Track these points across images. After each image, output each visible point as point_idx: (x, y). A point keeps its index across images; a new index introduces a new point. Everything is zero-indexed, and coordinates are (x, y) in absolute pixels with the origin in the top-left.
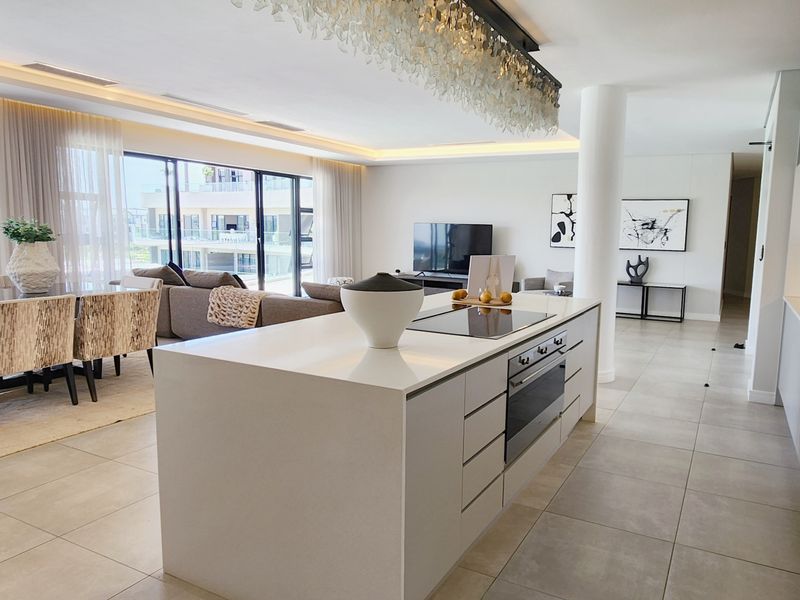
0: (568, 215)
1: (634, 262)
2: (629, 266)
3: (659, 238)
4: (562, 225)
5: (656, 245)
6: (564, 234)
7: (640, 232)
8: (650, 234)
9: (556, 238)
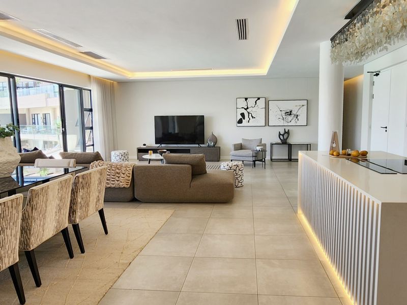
0: (246, 109)
1: (282, 133)
2: (280, 134)
3: (294, 120)
4: (243, 115)
5: (293, 123)
6: (244, 119)
7: (284, 117)
8: (290, 118)
9: (240, 122)
